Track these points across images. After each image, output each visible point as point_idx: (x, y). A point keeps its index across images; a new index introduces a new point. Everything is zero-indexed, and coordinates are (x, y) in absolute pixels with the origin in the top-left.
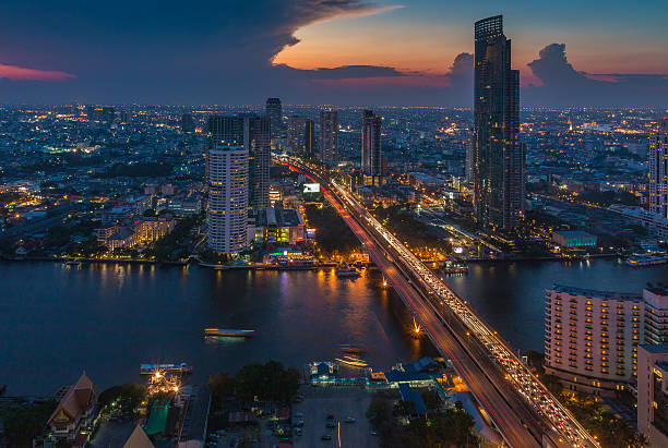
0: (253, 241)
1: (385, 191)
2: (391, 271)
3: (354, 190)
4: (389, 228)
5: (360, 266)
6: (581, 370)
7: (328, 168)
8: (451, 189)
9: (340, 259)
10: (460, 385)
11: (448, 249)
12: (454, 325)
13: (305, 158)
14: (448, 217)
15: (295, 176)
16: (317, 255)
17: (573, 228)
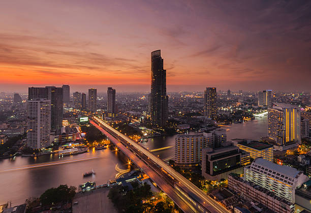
0: (53, 142)
1: (117, 118)
2: (119, 144)
3: (104, 119)
4: (118, 130)
5: (106, 145)
6: (186, 162)
7: (92, 112)
8: (143, 116)
9: (97, 144)
10: (146, 177)
11: (142, 135)
12: (143, 157)
13: (82, 110)
14: (142, 124)
15: (76, 116)
16: (86, 144)
17: (183, 123)
